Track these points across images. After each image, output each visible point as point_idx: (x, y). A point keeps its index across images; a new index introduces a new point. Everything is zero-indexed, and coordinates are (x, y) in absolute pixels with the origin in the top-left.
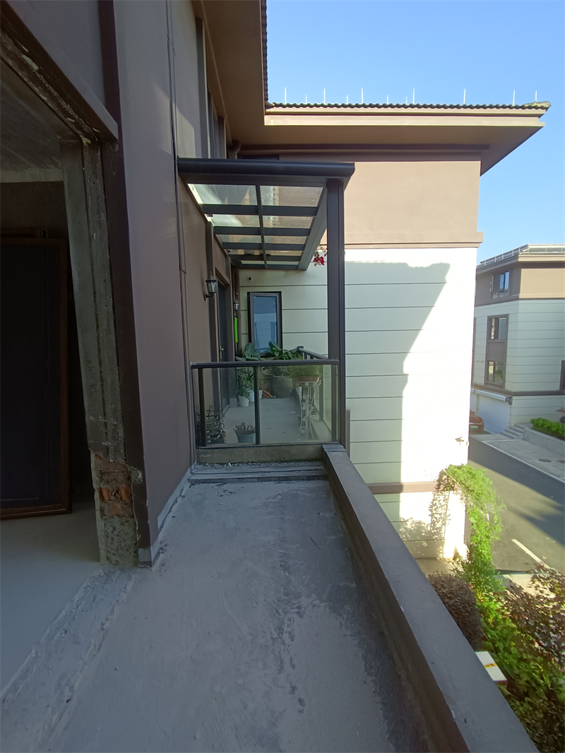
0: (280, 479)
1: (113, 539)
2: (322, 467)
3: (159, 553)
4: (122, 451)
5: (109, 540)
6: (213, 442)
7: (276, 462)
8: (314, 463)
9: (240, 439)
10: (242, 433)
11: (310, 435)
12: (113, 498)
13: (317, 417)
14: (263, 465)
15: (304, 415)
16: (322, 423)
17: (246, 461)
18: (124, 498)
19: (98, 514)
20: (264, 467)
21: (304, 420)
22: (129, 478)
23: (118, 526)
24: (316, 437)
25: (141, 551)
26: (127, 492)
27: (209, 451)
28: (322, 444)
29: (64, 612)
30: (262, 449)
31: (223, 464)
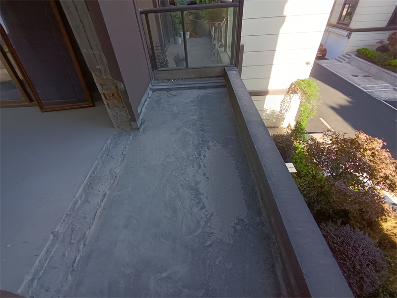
0: (200, 88)
1: (117, 118)
2: (224, 81)
3: (141, 125)
4: (109, 72)
5: (116, 118)
6: (162, 67)
7: (198, 78)
8: (219, 78)
9: (177, 65)
10: (177, 60)
11: (218, 61)
12: (111, 98)
13: (223, 49)
14: (191, 80)
15: (214, 48)
16: (226, 53)
17: (181, 78)
18: (117, 98)
19: (106, 106)
20: (191, 81)
21: (214, 51)
22: (117, 87)
23: (118, 112)
24: (221, 62)
25: (132, 123)
26: (118, 95)
27: (159, 72)
28: (224, 66)
29: (104, 148)
30: (189, 70)
31: (168, 80)
